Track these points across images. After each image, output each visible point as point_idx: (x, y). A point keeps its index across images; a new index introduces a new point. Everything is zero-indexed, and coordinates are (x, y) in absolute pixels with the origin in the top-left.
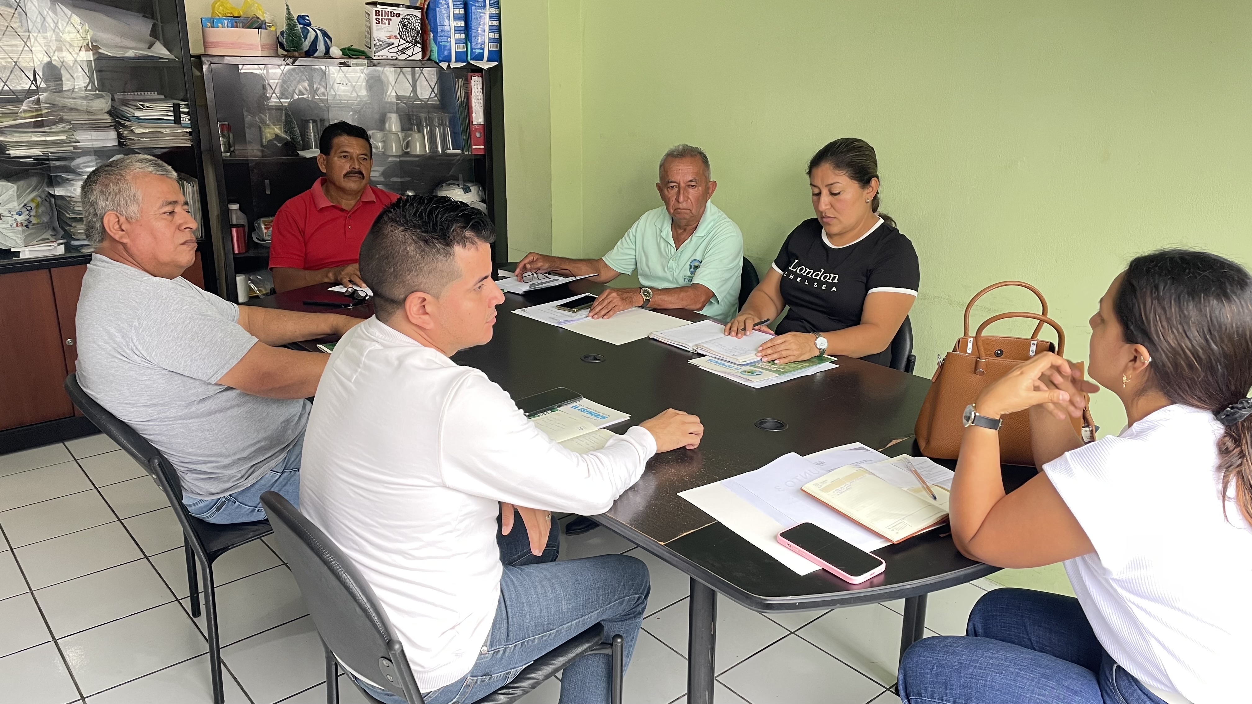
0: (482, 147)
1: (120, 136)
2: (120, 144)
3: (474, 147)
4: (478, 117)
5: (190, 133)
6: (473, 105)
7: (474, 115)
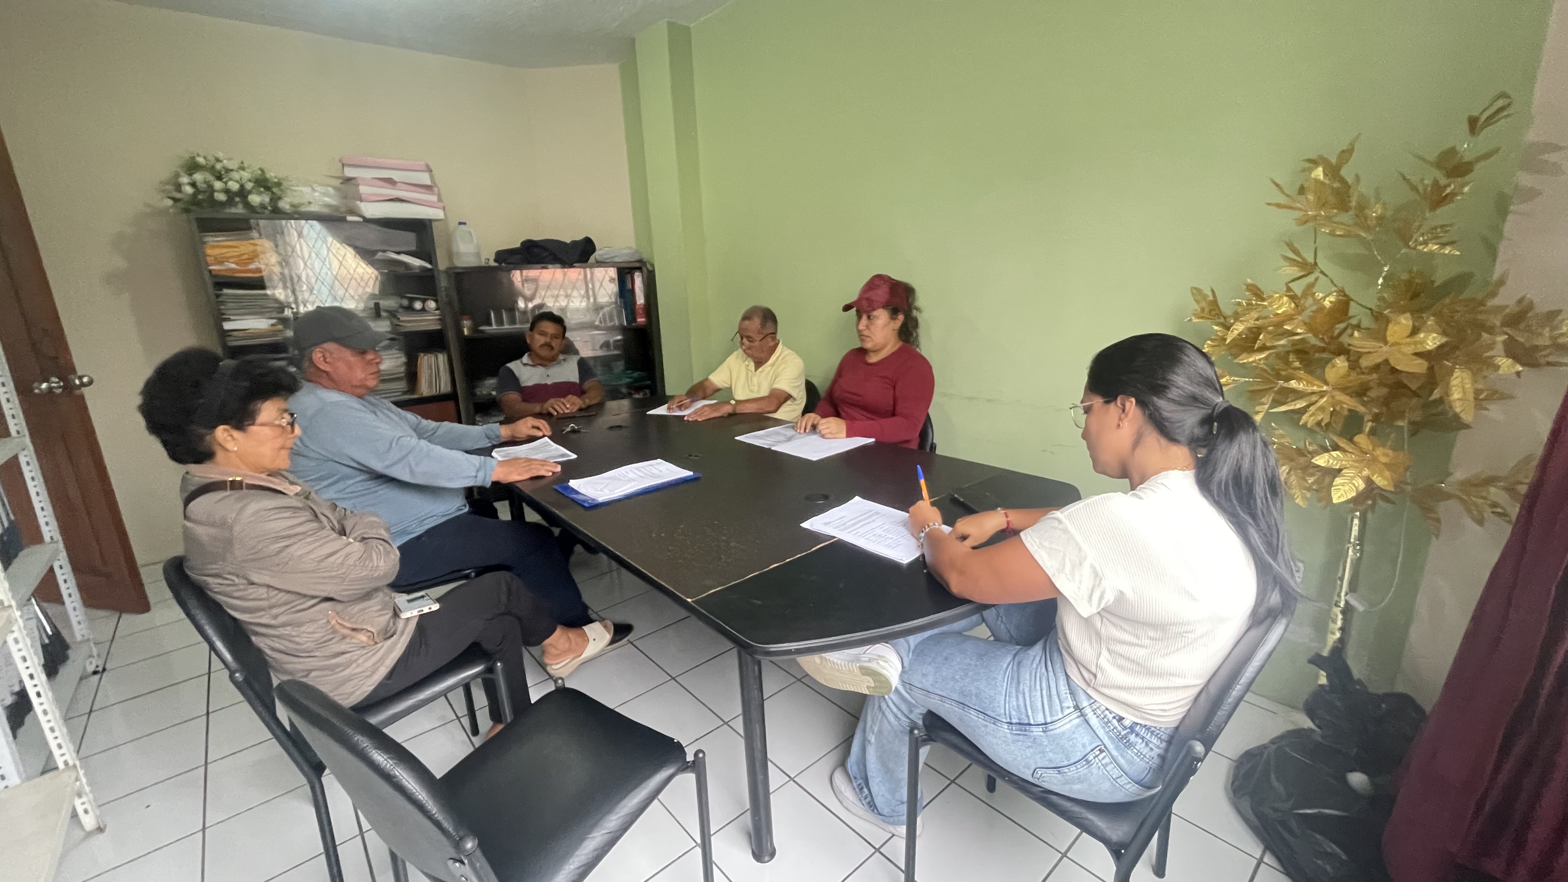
0: (644, 320)
3: (639, 320)
4: (640, 300)
5: (440, 319)
6: (637, 291)
7: (637, 298)
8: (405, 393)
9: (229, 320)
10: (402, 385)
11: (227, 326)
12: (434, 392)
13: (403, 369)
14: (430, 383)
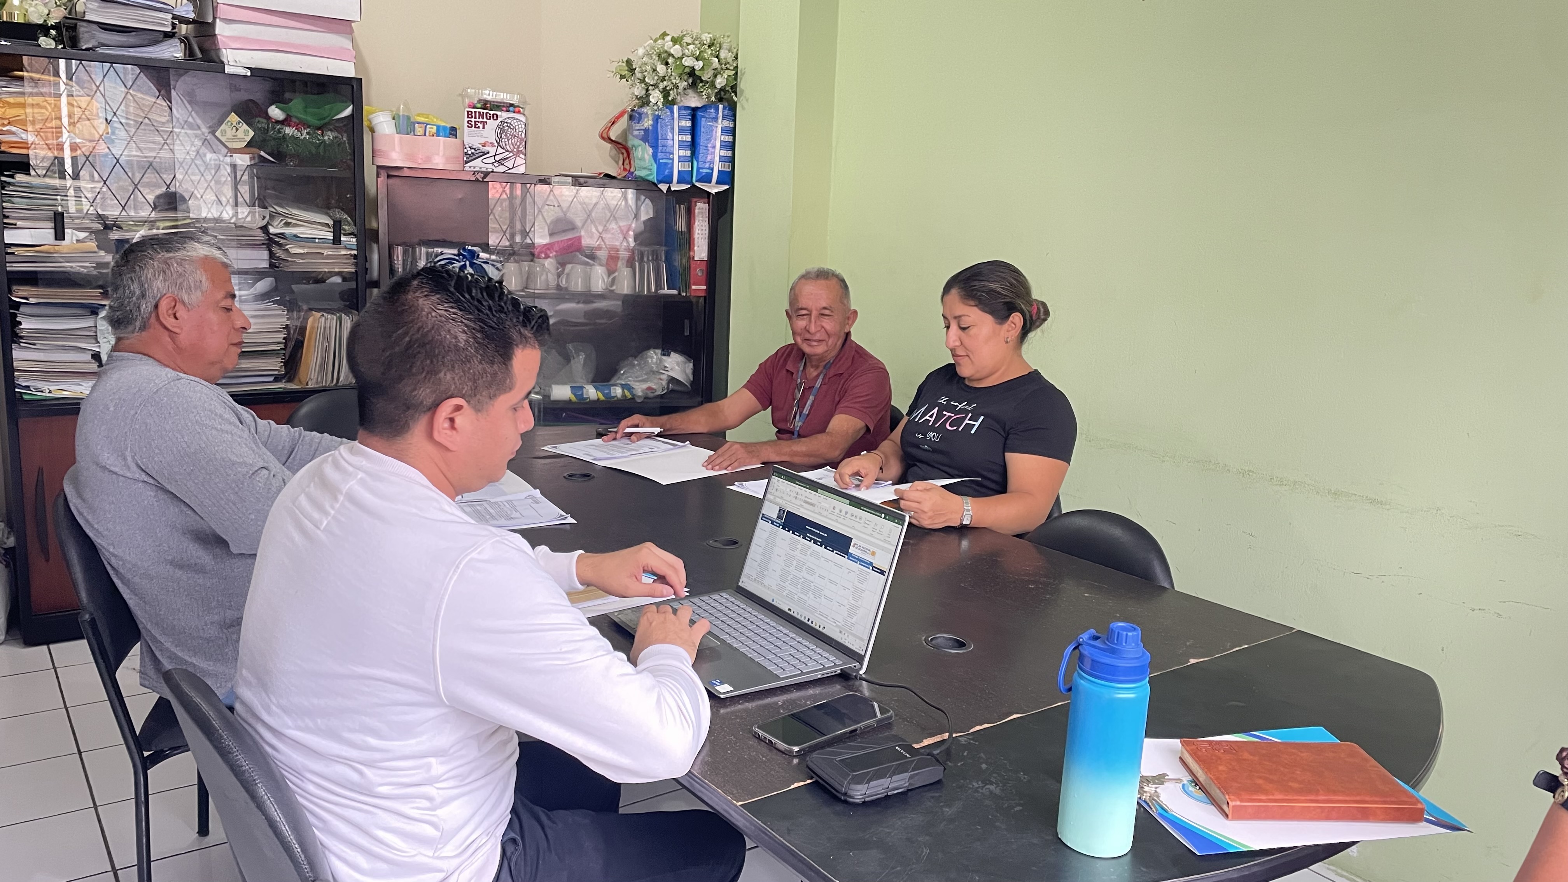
0: (705, 287)
1: (272, 255)
2: (272, 265)
4: (701, 251)
5: (354, 257)
6: (696, 236)
8: (277, 379)
9: (13, 226)
10: (275, 365)
11: (10, 237)
12: (327, 382)
13: (279, 337)
14: (323, 365)
